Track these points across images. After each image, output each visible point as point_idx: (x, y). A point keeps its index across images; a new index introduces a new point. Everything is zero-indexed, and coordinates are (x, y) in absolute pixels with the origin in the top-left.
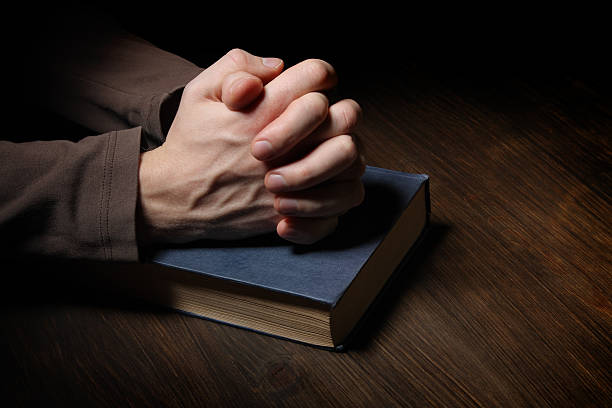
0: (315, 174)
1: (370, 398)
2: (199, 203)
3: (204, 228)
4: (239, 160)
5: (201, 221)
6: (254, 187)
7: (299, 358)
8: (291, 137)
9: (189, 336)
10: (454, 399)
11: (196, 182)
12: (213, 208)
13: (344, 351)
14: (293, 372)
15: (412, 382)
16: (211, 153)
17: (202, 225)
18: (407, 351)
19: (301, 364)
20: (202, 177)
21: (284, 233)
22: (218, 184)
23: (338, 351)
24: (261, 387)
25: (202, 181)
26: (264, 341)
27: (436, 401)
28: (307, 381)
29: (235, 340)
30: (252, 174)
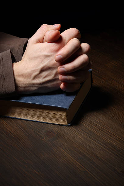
0: (75, 67)
1: (82, 139)
2: (35, 77)
3: (37, 87)
4: (50, 62)
5: (36, 84)
6: (54, 72)
7: (55, 129)
8: (69, 54)
9: (16, 125)
10: (111, 137)
11: (34, 70)
12: (41, 79)
13: (71, 126)
14: (54, 133)
15: (96, 133)
16: (39, 60)
17: (37, 85)
18: (93, 125)
19: (57, 131)
20: (37, 68)
21: (63, 88)
22: (42, 71)
23: (69, 126)
24: (44, 138)
25: (37, 70)
26: (42, 124)
27: (106, 139)
28: (60, 135)
29: (32, 125)
30: (54, 66)
